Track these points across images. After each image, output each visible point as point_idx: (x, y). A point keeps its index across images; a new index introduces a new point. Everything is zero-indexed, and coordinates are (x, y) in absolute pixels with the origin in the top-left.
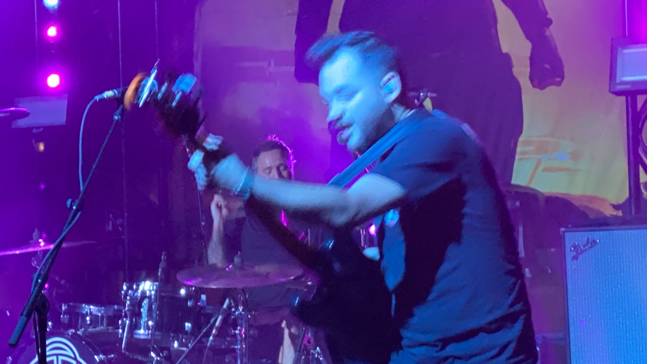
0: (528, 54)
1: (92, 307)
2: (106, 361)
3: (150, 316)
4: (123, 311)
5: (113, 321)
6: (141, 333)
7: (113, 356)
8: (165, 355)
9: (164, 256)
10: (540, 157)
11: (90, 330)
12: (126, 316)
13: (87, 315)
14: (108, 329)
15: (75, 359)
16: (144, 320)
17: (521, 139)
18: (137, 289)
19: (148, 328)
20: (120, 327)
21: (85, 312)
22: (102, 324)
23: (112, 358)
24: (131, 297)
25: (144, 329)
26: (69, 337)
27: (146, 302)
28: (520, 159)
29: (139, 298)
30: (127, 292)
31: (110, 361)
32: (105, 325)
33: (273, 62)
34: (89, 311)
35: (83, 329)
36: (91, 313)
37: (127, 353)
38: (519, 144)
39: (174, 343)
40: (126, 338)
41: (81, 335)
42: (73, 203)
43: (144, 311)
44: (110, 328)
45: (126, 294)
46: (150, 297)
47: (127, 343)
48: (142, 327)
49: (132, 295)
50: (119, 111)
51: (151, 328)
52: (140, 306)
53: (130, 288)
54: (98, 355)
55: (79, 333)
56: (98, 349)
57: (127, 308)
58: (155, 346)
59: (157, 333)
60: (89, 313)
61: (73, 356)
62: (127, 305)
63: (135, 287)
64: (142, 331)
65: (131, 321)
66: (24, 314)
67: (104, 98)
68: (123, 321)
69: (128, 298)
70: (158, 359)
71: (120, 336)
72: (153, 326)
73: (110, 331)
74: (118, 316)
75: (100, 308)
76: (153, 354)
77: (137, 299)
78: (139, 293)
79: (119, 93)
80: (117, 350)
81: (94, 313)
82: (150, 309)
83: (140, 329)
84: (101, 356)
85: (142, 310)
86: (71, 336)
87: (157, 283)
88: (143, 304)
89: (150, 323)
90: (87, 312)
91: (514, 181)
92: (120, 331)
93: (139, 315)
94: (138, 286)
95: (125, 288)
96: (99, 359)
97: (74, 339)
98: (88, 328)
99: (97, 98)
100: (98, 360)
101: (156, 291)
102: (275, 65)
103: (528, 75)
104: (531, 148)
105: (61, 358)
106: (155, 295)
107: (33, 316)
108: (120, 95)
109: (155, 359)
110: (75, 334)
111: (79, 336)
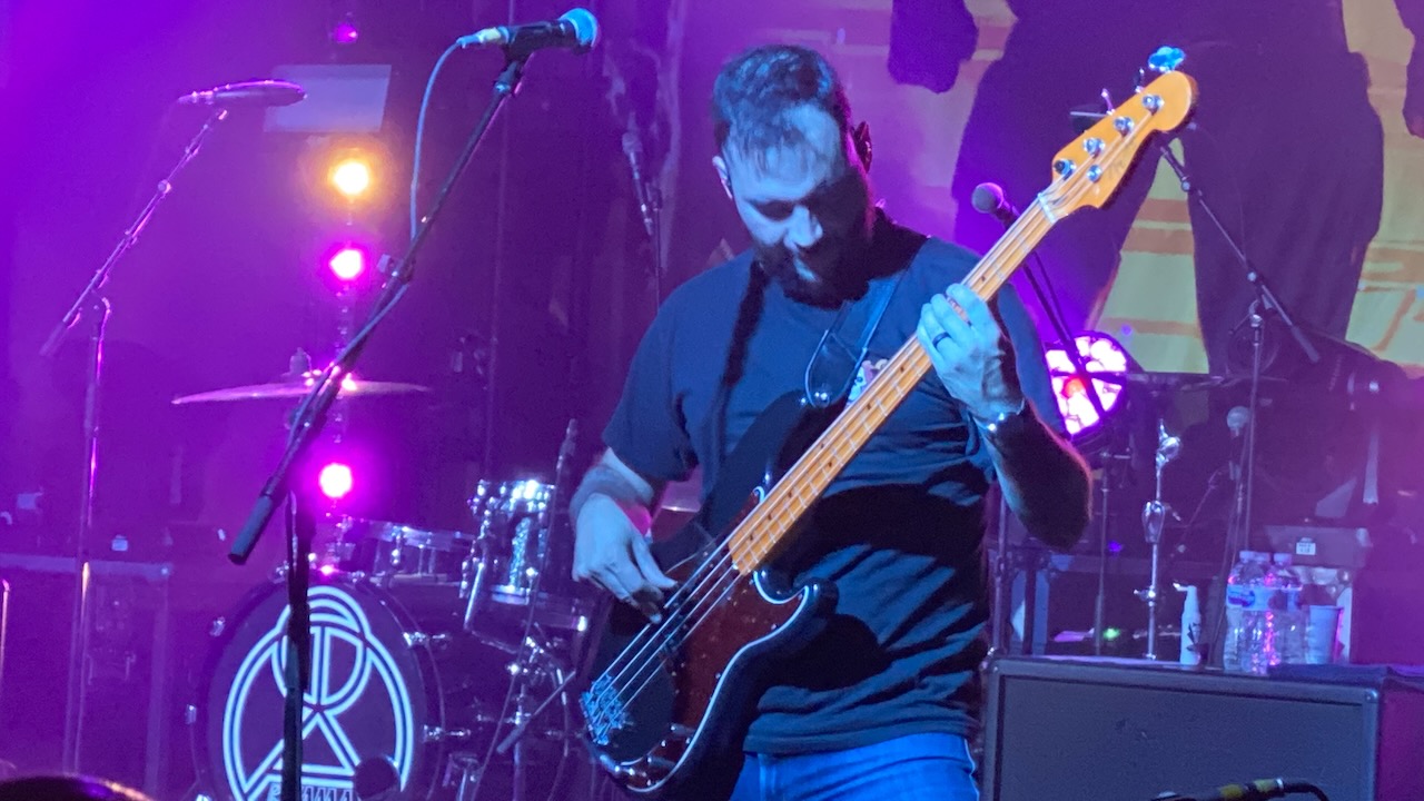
0: (1406, 60)
1: (406, 529)
2: (427, 646)
3: (531, 558)
4: (474, 542)
5: (450, 562)
6: (510, 591)
7: (443, 636)
8: (555, 645)
9: (573, 430)
10: (1413, 286)
11: (400, 576)
12: (479, 554)
13: (393, 545)
14: (437, 579)
15: (361, 636)
16: (517, 564)
17: (1374, 245)
18: (508, 496)
19: (524, 582)
20: (464, 575)
21: (389, 539)
22: (425, 569)
23: (442, 641)
24: (493, 512)
25: (516, 584)
26: (352, 587)
27: (525, 523)
28: (1369, 289)
29: (510, 516)
30: (484, 500)
31: (436, 646)
32: (431, 571)
33: (842, 33)
34: (398, 537)
35: (383, 573)
36: (403, 541)
37: (474, 633)
38: (1369, 254)
39: (577, 623)
40: (476, 601)
41: (378, 585)
42: (392, 265)
43: (519, 543)
44: (443, 576)
45: (483, 505)
46: (534, 515)
47: (478, 613)
48: (513, 579)
49: (496, 507)
50: (506, 75)
51: (531, 582)
52: (512, 535)
53: (492, 492)
54: (411, 631)
55: (373, 580)
56: (412, 618)
57: (482, 535)
58: (536, 625)
59: (544, 595)
60: (398, 542)
61: (357, 629)
62: (482, 528)
63: (503, 490)
64: (510, 589)
65: (490, 565)
66: (268, 492)
67: (479, 44)
68: (471, 562)
69: (487, 513)
70: (542, 651)
71: (461, 596)
72: (535, 579)
73: (441, 583)
74: (461, 551)
75: (424, 534)
76: (530, 642)
77: (506, 516)
78: (511, 505)
79: (511, 35)
80: (454, 625)
81: (410, 542)
82: (532, 542)
83: (507, 582)
84: (417, 634)
85: (515, 542)
86: (357, 585)
87: (552, 487)
88: (518, 529)
89: (531, 572)
90: (394, 538)
91: (1352, 336)
92: (464, 584)
93: (508, 552)
94: (510, 488)
95: (481, 491)
96: (413, 640)
97: (362, 592)
98: (395, 573)
99: (464, 41)
100: (410, 642)
101: (549, 503)
102: (848, 41)
103: (1401, 105)
104: (1393, 267)
105: (329, 631)
106: (547, 512)
107: (286, 502)
108: (513, 40)
109: (535, 651)
110: (365, 582)
111: (373, 586)
